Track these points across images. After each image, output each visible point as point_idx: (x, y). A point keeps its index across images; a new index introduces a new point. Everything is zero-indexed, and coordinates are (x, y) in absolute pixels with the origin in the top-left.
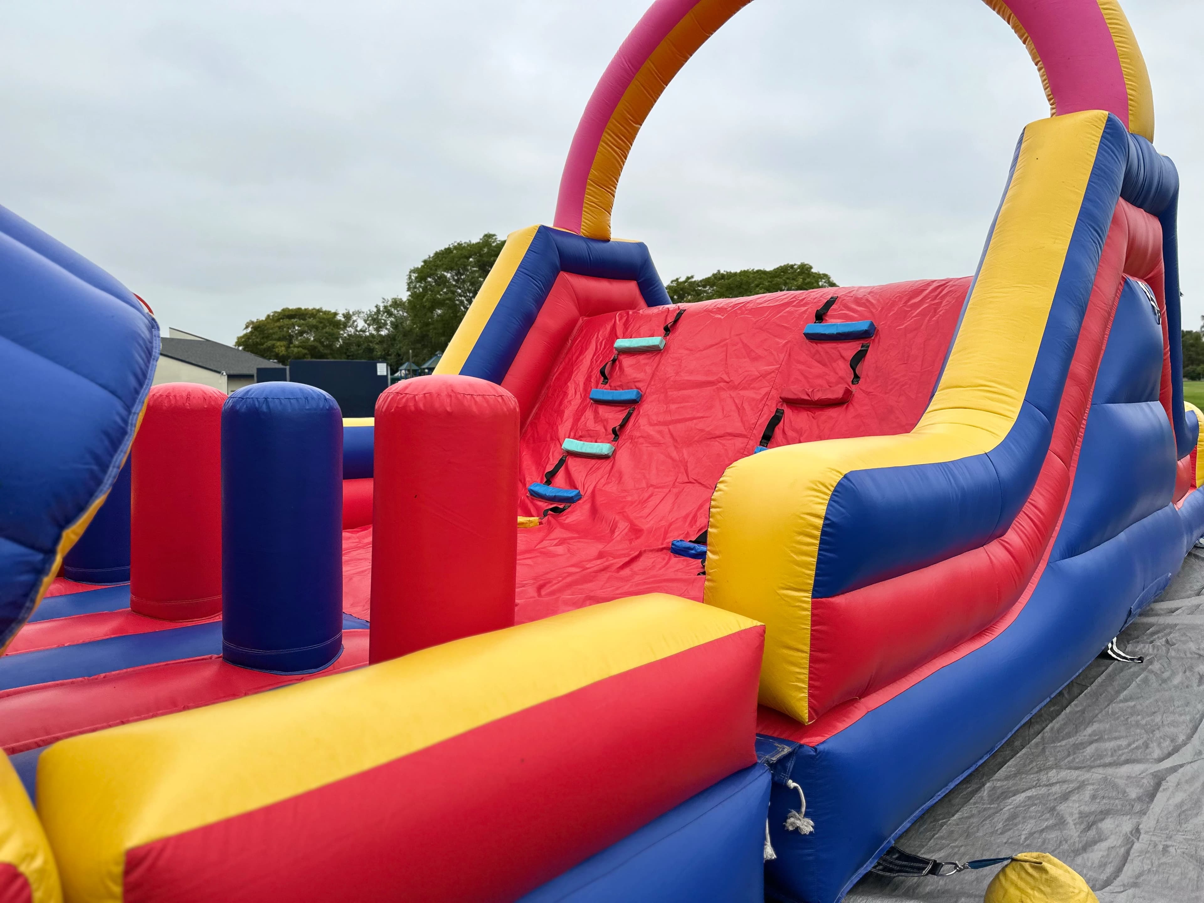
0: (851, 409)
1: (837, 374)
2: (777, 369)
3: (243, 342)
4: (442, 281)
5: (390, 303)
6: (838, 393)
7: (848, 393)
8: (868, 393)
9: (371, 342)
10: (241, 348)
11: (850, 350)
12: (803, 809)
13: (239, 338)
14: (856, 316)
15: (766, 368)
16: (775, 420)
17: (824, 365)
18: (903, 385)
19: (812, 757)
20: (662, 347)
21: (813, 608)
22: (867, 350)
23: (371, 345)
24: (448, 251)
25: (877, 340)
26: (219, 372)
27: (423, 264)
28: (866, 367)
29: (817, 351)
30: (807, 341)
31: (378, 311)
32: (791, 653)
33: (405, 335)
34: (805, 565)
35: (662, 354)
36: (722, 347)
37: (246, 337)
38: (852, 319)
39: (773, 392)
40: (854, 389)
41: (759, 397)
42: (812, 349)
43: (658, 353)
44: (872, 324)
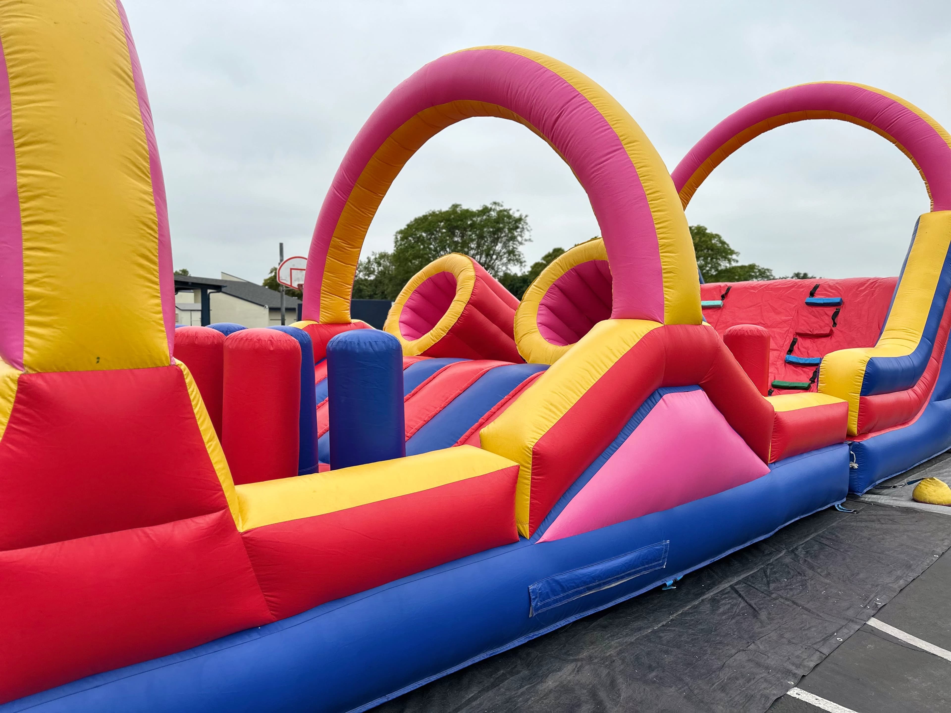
0: (833, 339)
1: (824, 322)
2: (792, 319)
3: (269, 283)
4: (420, 240)
5: (377, 256)
6: (827, 331)
7: (831, 331)
8: (841, 332)
9: (361, 284)
10: (267, 287)
11: (831, 311)
12: (855, 461)
13: (265, 280)
14: (832, 295)
15: (785, 318)
16: (794, 343)
17: (817, 317)
18: (859, 328)
19: (858, 445)
20: (722, 306)
21: (860, 399)
22: (839, 312)
23: (361, 286)
24: (425, 217)
25: (844, 307)
26: (263, 306)
27: (406, 227)
28: (838, 320)
29: (813, 311)
30: (807, 306)
31: (369, 262)
32: (852, 413)
33: (391, 280)
34: (858, 386)
35: (722, 309)
36: (759, 306)
37: (271, 280)
38: (829, 296)
39: (791, 330)
40: (833, 329)
41: (783, 332)
42: (809, 310)
43: (719, 309)
44: (841, 300)
